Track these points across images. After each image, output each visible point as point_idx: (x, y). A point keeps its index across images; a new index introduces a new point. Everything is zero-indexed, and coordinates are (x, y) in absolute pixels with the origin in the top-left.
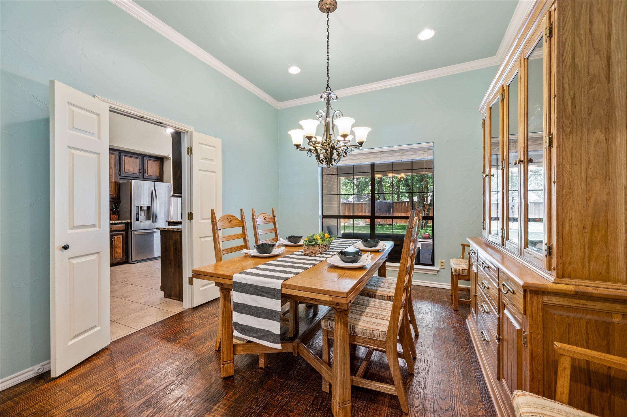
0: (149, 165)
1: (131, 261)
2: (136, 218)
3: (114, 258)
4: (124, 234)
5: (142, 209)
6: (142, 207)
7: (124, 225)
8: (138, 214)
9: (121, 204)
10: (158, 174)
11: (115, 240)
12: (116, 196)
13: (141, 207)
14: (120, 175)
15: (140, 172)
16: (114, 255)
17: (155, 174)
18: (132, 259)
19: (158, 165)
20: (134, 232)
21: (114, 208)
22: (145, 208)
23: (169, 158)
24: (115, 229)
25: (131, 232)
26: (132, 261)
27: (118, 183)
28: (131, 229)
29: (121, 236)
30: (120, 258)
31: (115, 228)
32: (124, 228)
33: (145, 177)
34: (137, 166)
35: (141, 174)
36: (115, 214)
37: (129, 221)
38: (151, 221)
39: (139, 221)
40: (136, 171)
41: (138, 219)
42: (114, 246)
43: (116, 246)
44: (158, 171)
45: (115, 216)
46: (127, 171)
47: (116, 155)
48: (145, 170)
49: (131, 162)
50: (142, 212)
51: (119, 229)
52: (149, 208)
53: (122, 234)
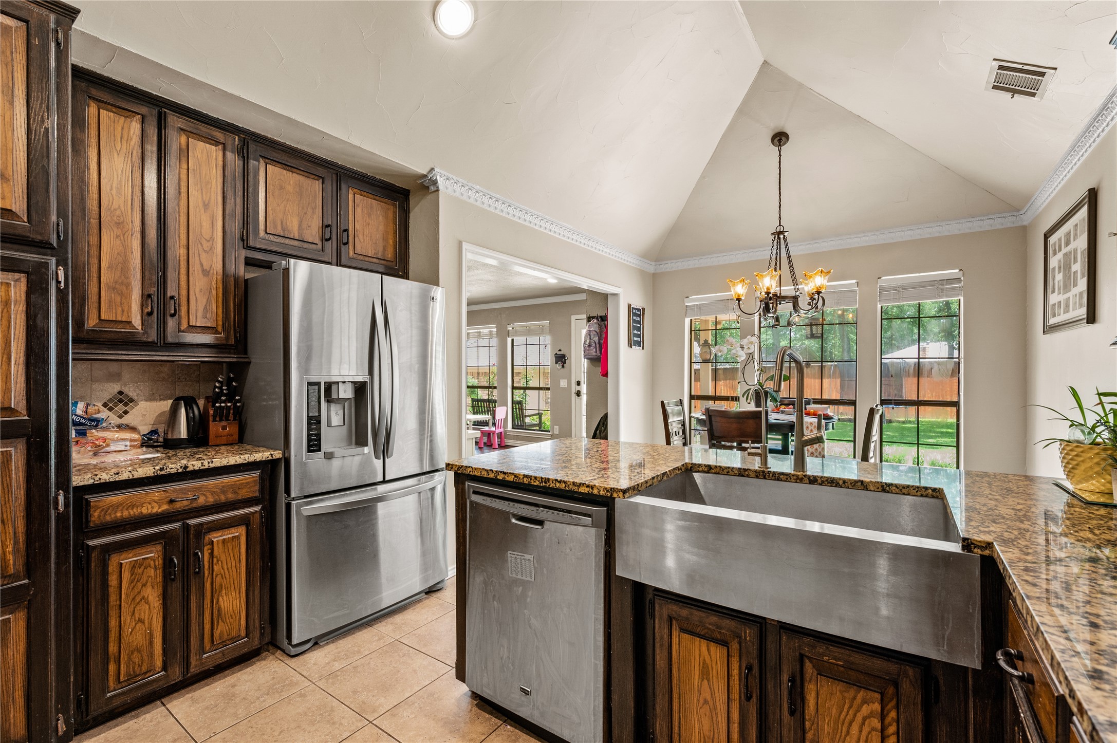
0: (359, 210)
1: (286, 642)
2: (309, 441)
3: (207, 646)
4: (256, 522)
5: (334, 396)
6: (334, 387)
7: (257, 474)
8: (314, 422)
9: (252, 370)
10: (390, 255)
11: (212, 554)
12: (227, 338)
13: (329, 386)
14: (244, 239)
15: (327, 236)
16: (207, 627)
17: (381, 249)
18: (289, 637)
19: (391, 215)
20: (299, 506)
21: (221, 393)
22: (346, 392)
23: (432, 188)
24: (211, 500)
25: (288, 506)
26: (290, 643)
27: (236, 279)
28: (288, 491)
29: (241, 531)
30: (238, 638)
31: (213, 493)
32: (253, 491)
33: (344, 261)
34: (314, 209)
35: (331, 247)
36: (227, 419)
37: (278, 454)
38: (368, 450)
39: (321, 454)
40: (313, 233)
41: (314, 444)
42: (208, 585)
43: (218, 580)
44: (391, 242)
45: (224, 428)
46: (275, 226)
47: (229, 147)
48: (346, 230)
49: (290, 188)
50: (333, 407)
51: (231, 496)
52: (360, 389)
53: (244, 521)
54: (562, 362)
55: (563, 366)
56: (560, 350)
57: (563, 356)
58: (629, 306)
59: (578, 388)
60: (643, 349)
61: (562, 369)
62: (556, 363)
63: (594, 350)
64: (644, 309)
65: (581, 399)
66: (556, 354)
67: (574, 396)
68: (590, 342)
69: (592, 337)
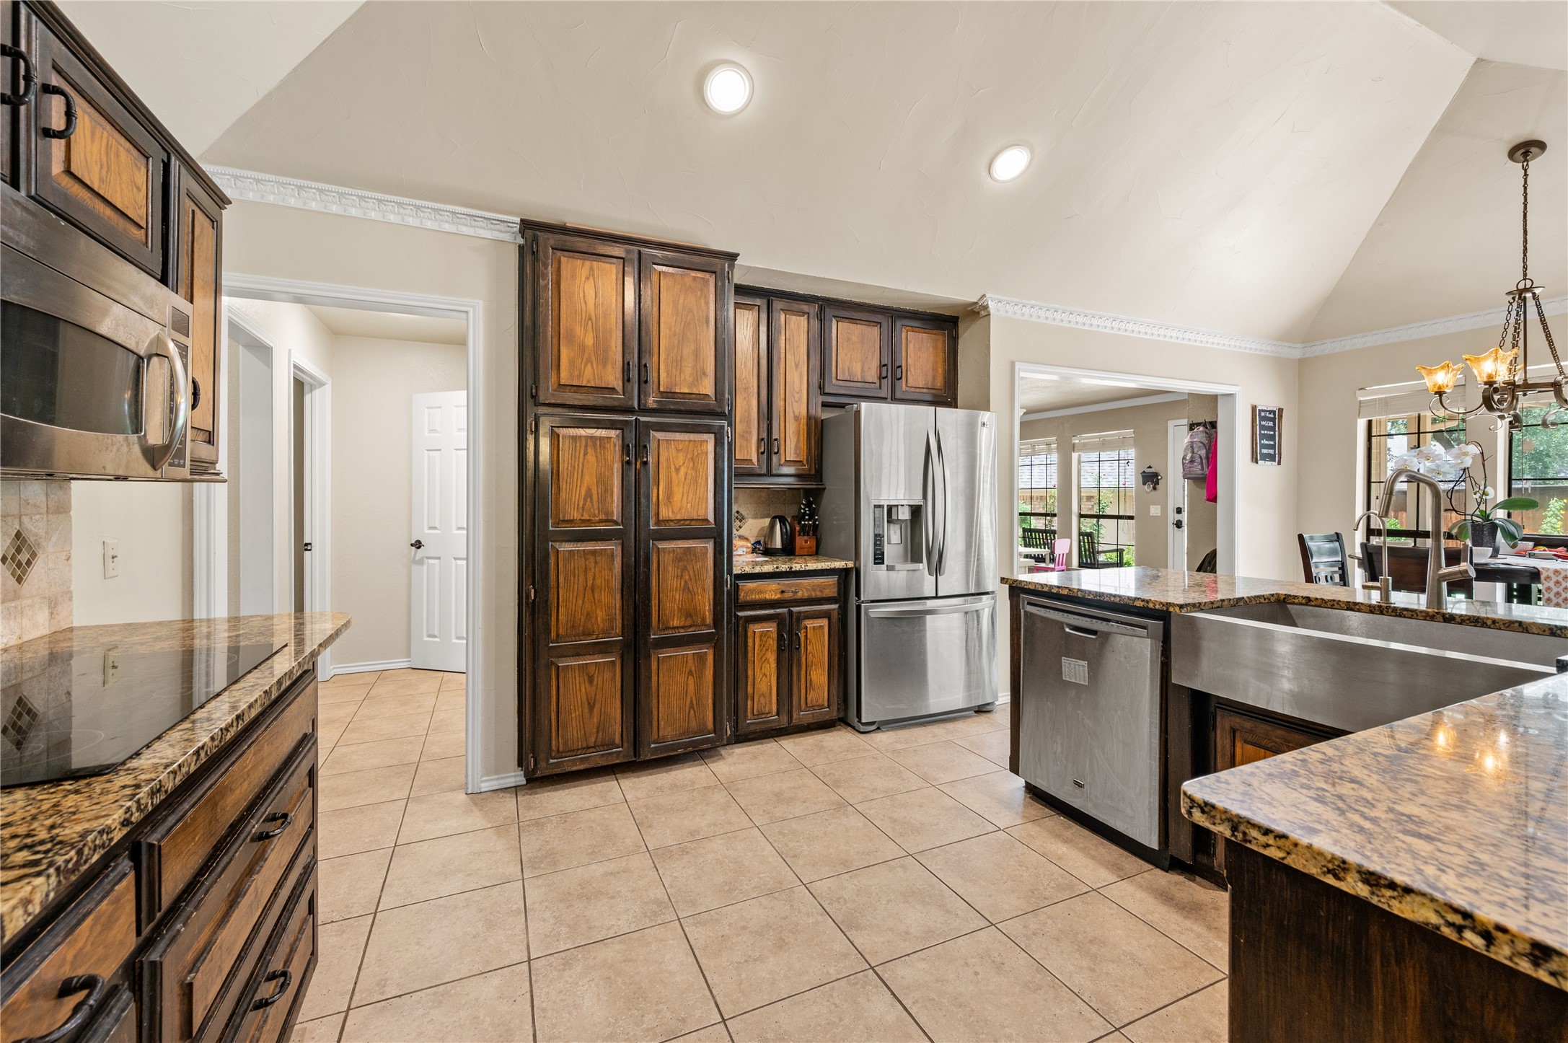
0: (911, 346)
1: (856, 720)
2: (875, 554)
3: (803, 706)
4: (835, 616)
5: (894, 517)
6: (894, 510)
7: (835, 578)
8: (878, 539)
9: (826, 495)
10: (939, 383)
11: (806, 636)
12: (810, 469)
13: (890, 508)
14: (821, 388)
15: (884, 375)
16: (803, 691)
17: (930, 379)
18: (859, 715)
19: (940, 345)
20: (867, 609)
21: (805, 514)
22: (904, 515)
23: (983, 313)
24: (806, 595)
25: (859, 607)
26: (860, 721)
27: (816, 419)
28: (858, 594)
29: (825, 622)
30: (822, 707)
31: (807, 590)
32: (831, 592)
33: (898, 395)
34: (873, 353)
35: (886, 384)
36: (808, 535)
37: (850, 564)
38: (923, 566)
39: (884, 567)
40: (872, 374)
41: (879, 559)
42: (804, 659)
43: (810, 657)
44: (940, 371)
45: (806, 542)
46: (844, 373)
47: (811, 315)
48: (900, 367)
49: (854, 339)
50: (892, 526)
51: (819, 594)
52: (916, 511)
53: (826, 615)
54: (1153, 482)
55: (1155, 488)
56: (1150, 467)
57: (1156, 475)
58: (1254, 408)
59: (1178, 517)
60: (1279, 464)
61: (1153, 492)
62: (1144, 483)
63: (1200, 467)
64: (1281, 410)
65: (1182, 531)
66: (1144, 472)
67: (1171, 528)
68: (1192, 457)
69: (1195, 450)
